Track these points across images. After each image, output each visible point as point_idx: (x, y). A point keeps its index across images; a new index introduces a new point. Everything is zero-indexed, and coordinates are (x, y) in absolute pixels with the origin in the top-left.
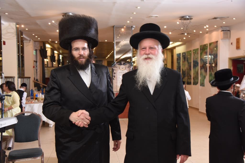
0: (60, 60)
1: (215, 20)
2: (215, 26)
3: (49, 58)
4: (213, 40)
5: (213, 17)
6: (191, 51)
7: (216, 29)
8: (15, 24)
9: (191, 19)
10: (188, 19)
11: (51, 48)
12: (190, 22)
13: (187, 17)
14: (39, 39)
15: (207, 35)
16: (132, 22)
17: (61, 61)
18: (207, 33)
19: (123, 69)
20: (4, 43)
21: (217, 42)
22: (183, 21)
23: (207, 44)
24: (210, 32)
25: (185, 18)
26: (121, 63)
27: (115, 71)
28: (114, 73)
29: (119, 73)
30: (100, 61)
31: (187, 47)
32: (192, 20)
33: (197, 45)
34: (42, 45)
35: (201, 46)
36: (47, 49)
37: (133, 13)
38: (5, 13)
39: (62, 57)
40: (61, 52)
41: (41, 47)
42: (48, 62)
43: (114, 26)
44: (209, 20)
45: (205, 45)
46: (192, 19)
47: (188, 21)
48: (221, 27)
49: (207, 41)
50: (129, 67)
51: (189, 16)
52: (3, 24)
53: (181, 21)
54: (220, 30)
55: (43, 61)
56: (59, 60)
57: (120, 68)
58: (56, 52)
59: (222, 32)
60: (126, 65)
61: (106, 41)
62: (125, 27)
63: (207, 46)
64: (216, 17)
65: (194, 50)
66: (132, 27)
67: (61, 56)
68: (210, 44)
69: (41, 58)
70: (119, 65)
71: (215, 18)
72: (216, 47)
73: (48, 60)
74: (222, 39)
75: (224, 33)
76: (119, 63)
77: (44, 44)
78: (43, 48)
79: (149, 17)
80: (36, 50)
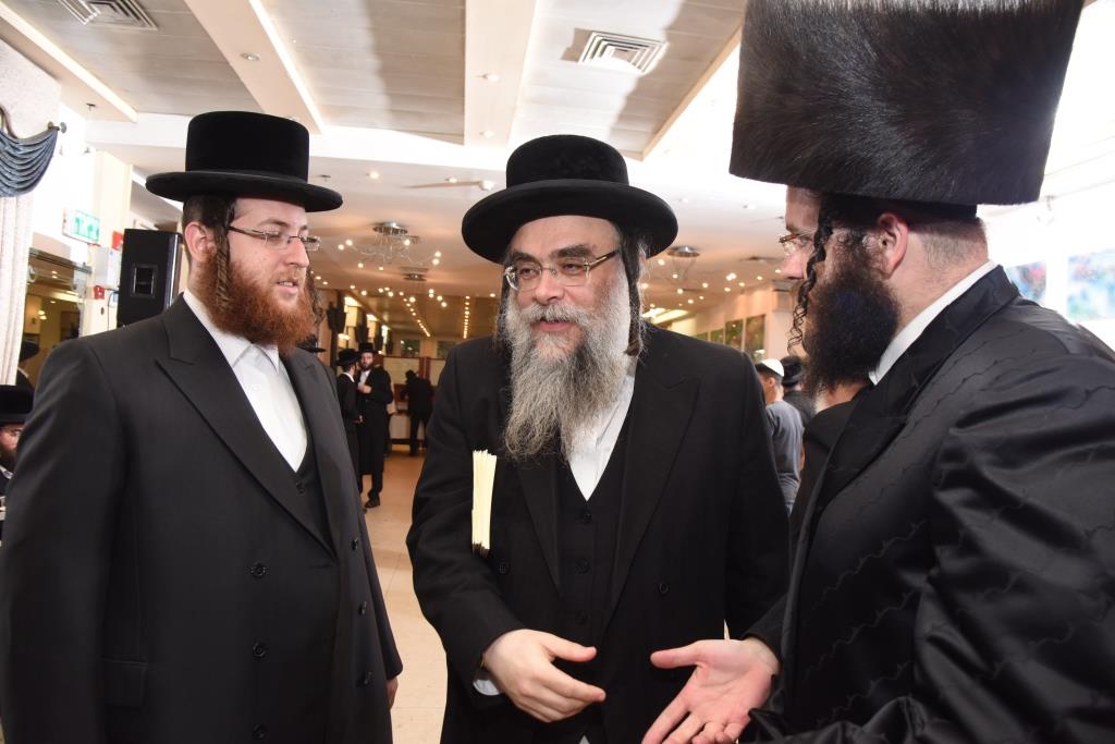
0: (382, 338)
1: (754, 261)
2: (760, 278)
3: (351, 331)
4: (756, 312)
5: (751, 254)
6: (706, 334)
7: (763, 285)
9: (695, 255)
10: (687, 255)
11: (359, 308)
12: (693, 262)
13: (687, 250)
14: (325, 283)
15: (742, 298)
17: (385, 341)
18: (742, 291)
21: (763, 316)
22: (676, 258)
23: (741, 321)
24: (749, 290)
25: (681, 250)
31: (699, 325)
32: (698, 258)
33: (719, 322)
34: (334, 298)
35: (728, 324)
36: (346, 310)
39: (390, 333)
40: (386, 318)
41: (331, 304)
42: (347, 342)
44: (741, 260)
45: (737, 322)
46: (698, 255)
47: (689, 259)
48: (774, 281)
49: (740, 314)
51: (691, 249)
53: (670, 257)
54: (771, 289)
55: (334, 340)
56: (379, 337)
58: (371, 318)
59: (776, 293)
61: (492, 295)
63: (741, 325)
64: (756, 254)
65: (713, 333)
67: (385, 330)
68: (749, 320)
69: (330, 332)
71: (754, 258)
72: (762, 329)
73: (347, 338)
74: (774, 311)
75: (779, 297)
77: (340, 296)
78: (335, 305)
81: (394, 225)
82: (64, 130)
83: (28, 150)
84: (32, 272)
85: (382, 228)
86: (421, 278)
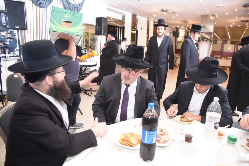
8: (147, 18)
16: (210, 11)
19: (204, 44)
20: (142, 29)
22: (246, 8)
26: (204, 40)
27: (199, 45)
28: (199, 47)
29: (202, 46)
30: (225, 40)
36: (180, 32)
37: (202, 5)
38: (136, 13)
43: (202, 15)
50: (209, 43)
52: (141, 19)
53: (243, 8)
55: (176, 39)
57: (203, 43)
60: (207, 41)
62: (210, 15)
66: (215, 15)
69: (174, 37)
70: (203, 41)
73: (181, 39)
76: (202, 40)
78: (175, 31)
79: (217, 7)
80: (170, 32)
81: (165, 10)
82: (85, 1)
83: (78, 6)
84: (85, 27)
85: (162, 11)
86: (187, 22)
